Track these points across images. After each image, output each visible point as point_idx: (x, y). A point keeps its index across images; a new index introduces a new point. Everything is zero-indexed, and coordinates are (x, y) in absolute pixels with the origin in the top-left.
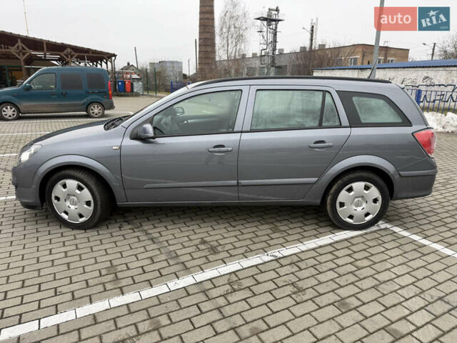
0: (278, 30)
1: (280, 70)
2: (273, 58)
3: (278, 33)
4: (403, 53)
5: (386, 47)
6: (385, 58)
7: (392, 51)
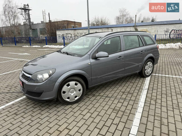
0: (30, 14)
1: (34, 30)
2: (30, 25)
3: (30, 15)
4: (80, 24)
5: (74, 22)
6: (75, 26)
7: (77, 23)
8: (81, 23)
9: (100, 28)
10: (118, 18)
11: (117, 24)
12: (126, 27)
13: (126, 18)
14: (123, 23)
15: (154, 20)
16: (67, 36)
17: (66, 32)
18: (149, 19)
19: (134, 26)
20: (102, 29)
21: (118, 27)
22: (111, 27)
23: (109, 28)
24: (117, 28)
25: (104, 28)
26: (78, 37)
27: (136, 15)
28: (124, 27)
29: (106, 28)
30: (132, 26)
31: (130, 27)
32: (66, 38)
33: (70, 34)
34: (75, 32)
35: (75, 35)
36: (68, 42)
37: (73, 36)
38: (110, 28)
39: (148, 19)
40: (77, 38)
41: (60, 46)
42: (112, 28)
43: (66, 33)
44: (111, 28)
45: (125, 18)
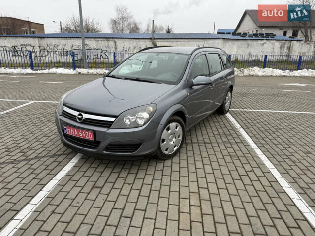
4: (41, 27)
5: (29, 22)
6: (30, 30)
7: (33, 25)
8: (43, 24)
9: (92, 38)
10: (114, 22)
11: (114, 32)
12: (138, 39)
13: (128, 23)
14: (124, 32)
15: (170, 31)
16: (24, 49)
17: (22, 41)
18: (163, 29)
19: (151, 39)
20: (96, 39)
21: (125, 38)
22: (112, 38)
23: (109, 38)
24: (124, 40)
25: (99, 38)
26: (48, 51)
27: (153, 21)
28: (134, 39)
29: (103, 38)
30: (147, 39)
31: (144, 40)
32: (22, 55)
33: (31, 45)
34: (41, 43)
35: (42, 48)
36: (26, 61)
37: (37, 49)
38: (111, 40)
39: (161, 28)
40: (46, 54)
41: (23, 70)
42: (116, 40)
43: (22, 43)
44: (114, 40)
45: (126, 23)
